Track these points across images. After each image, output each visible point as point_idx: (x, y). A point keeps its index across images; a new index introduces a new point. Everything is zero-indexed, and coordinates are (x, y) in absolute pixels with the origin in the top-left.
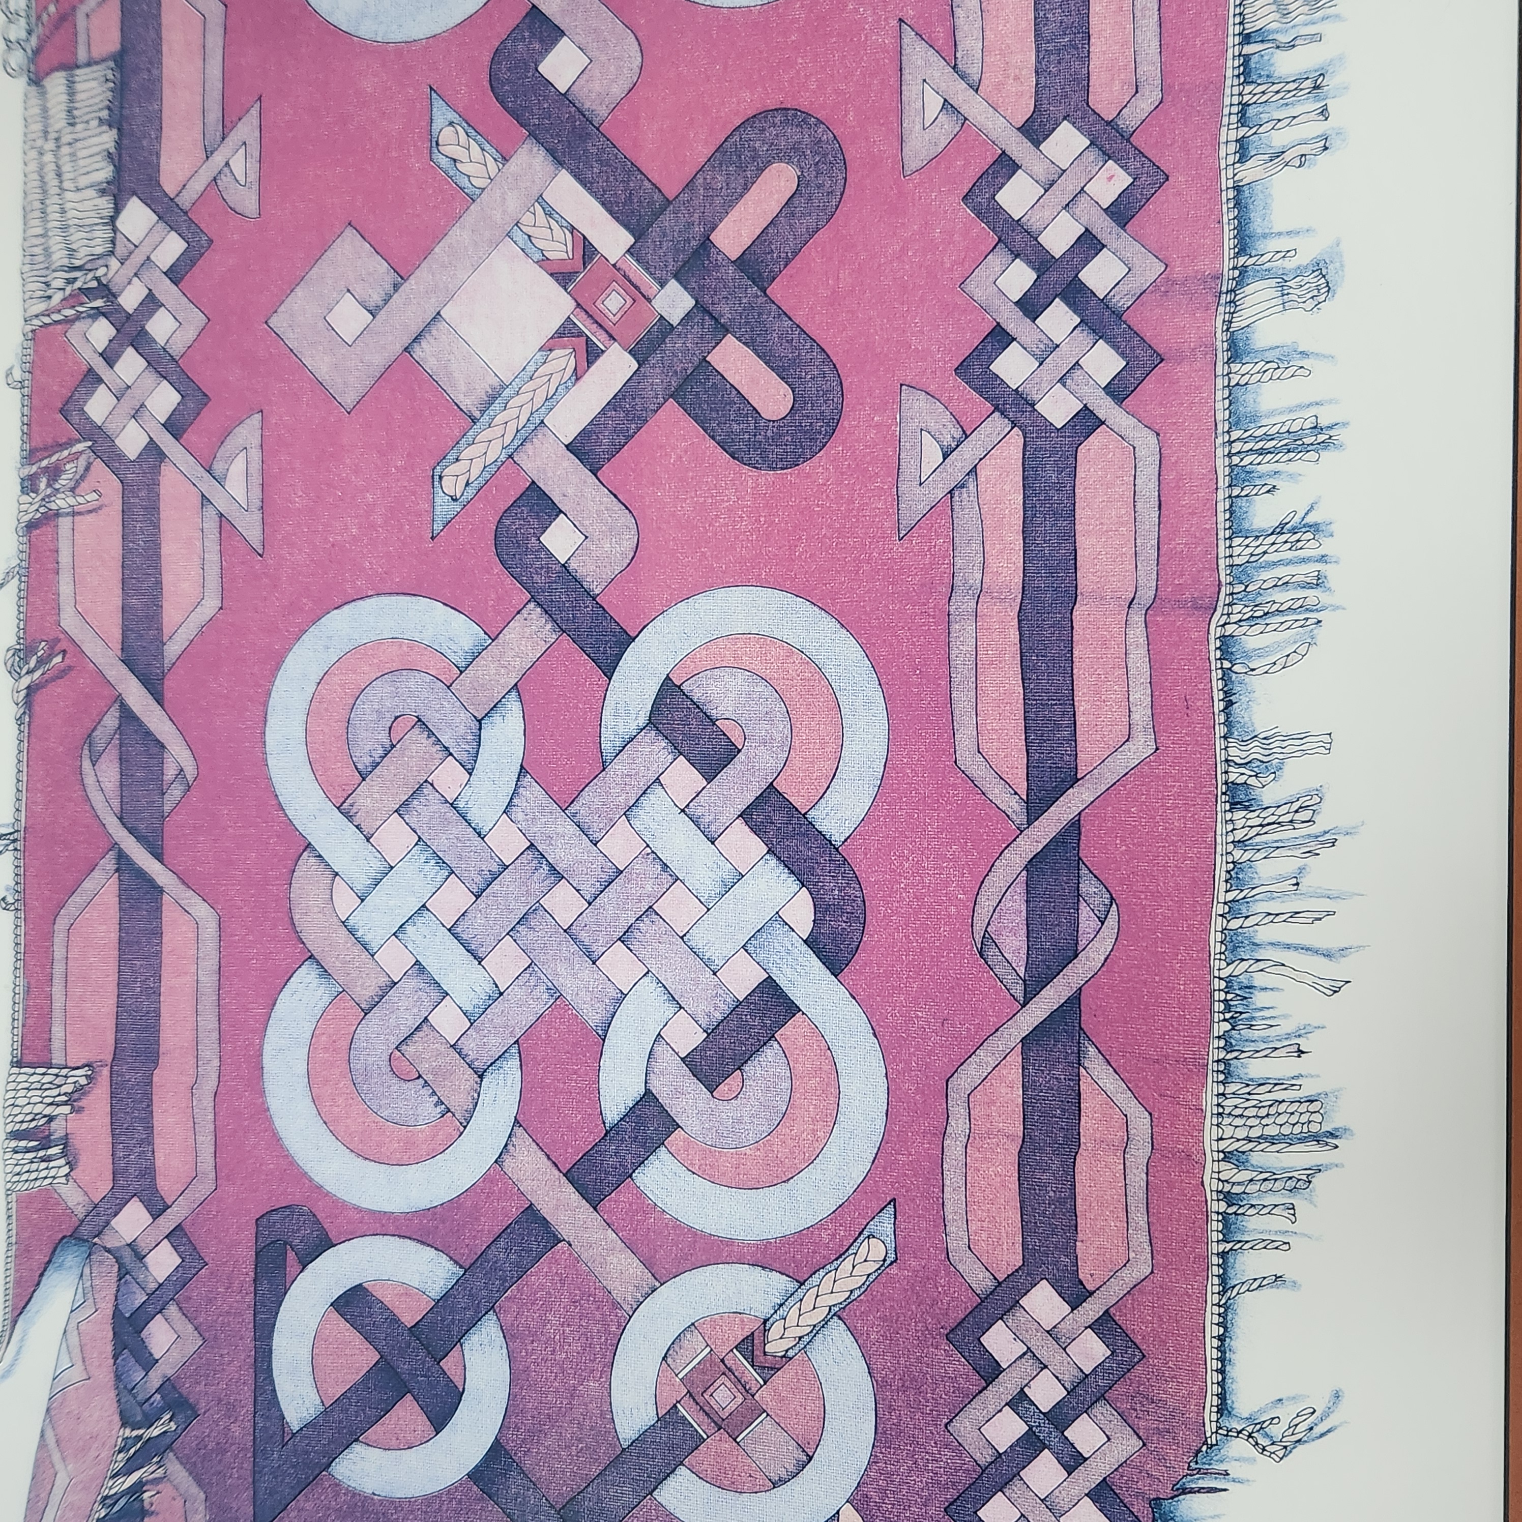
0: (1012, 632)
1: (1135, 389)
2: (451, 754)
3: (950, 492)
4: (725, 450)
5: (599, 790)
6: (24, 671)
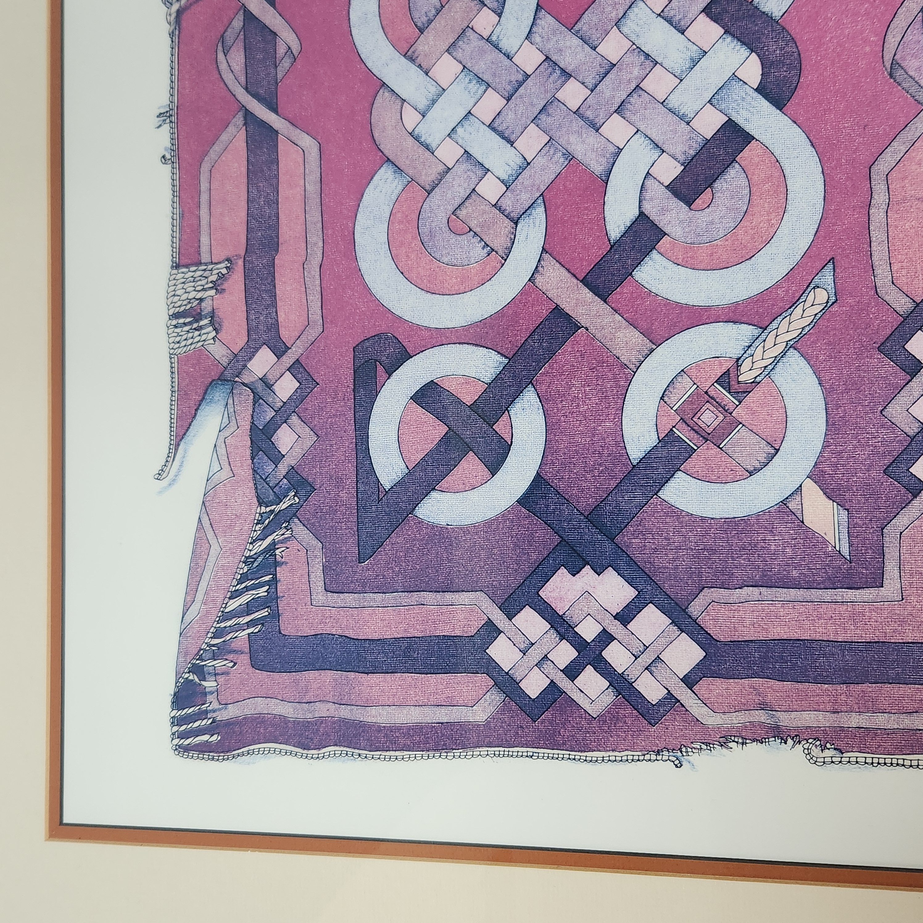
2: (485, 5)
5: (595, 12)
6: (174, 1)
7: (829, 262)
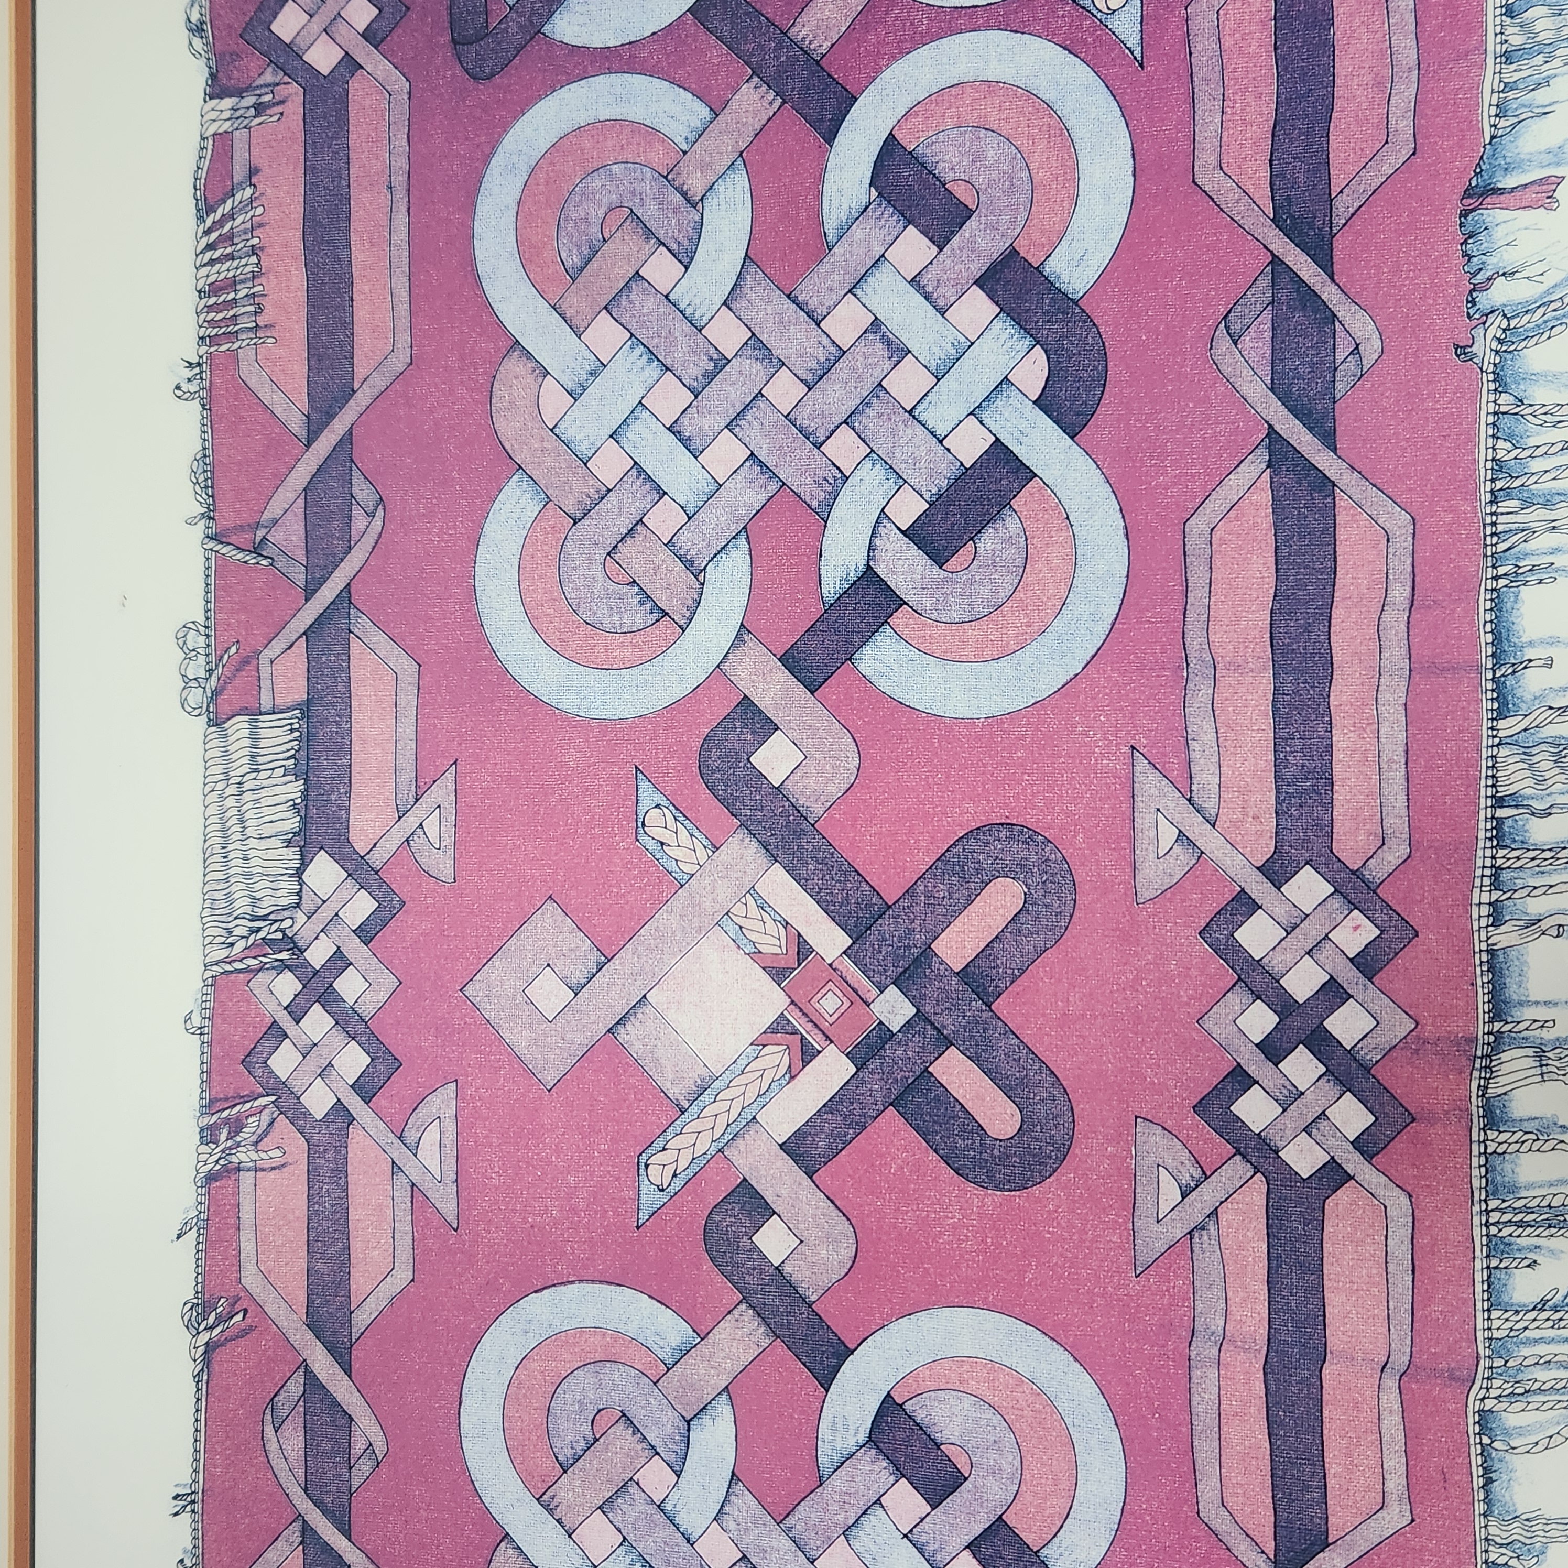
0: (1257, 1383)
1: (1386, 1146)
2: (657, 1454)
3: (1190, 1233)
4: (948, 1165)
5: (815, 1506)
6: (202, 1327)
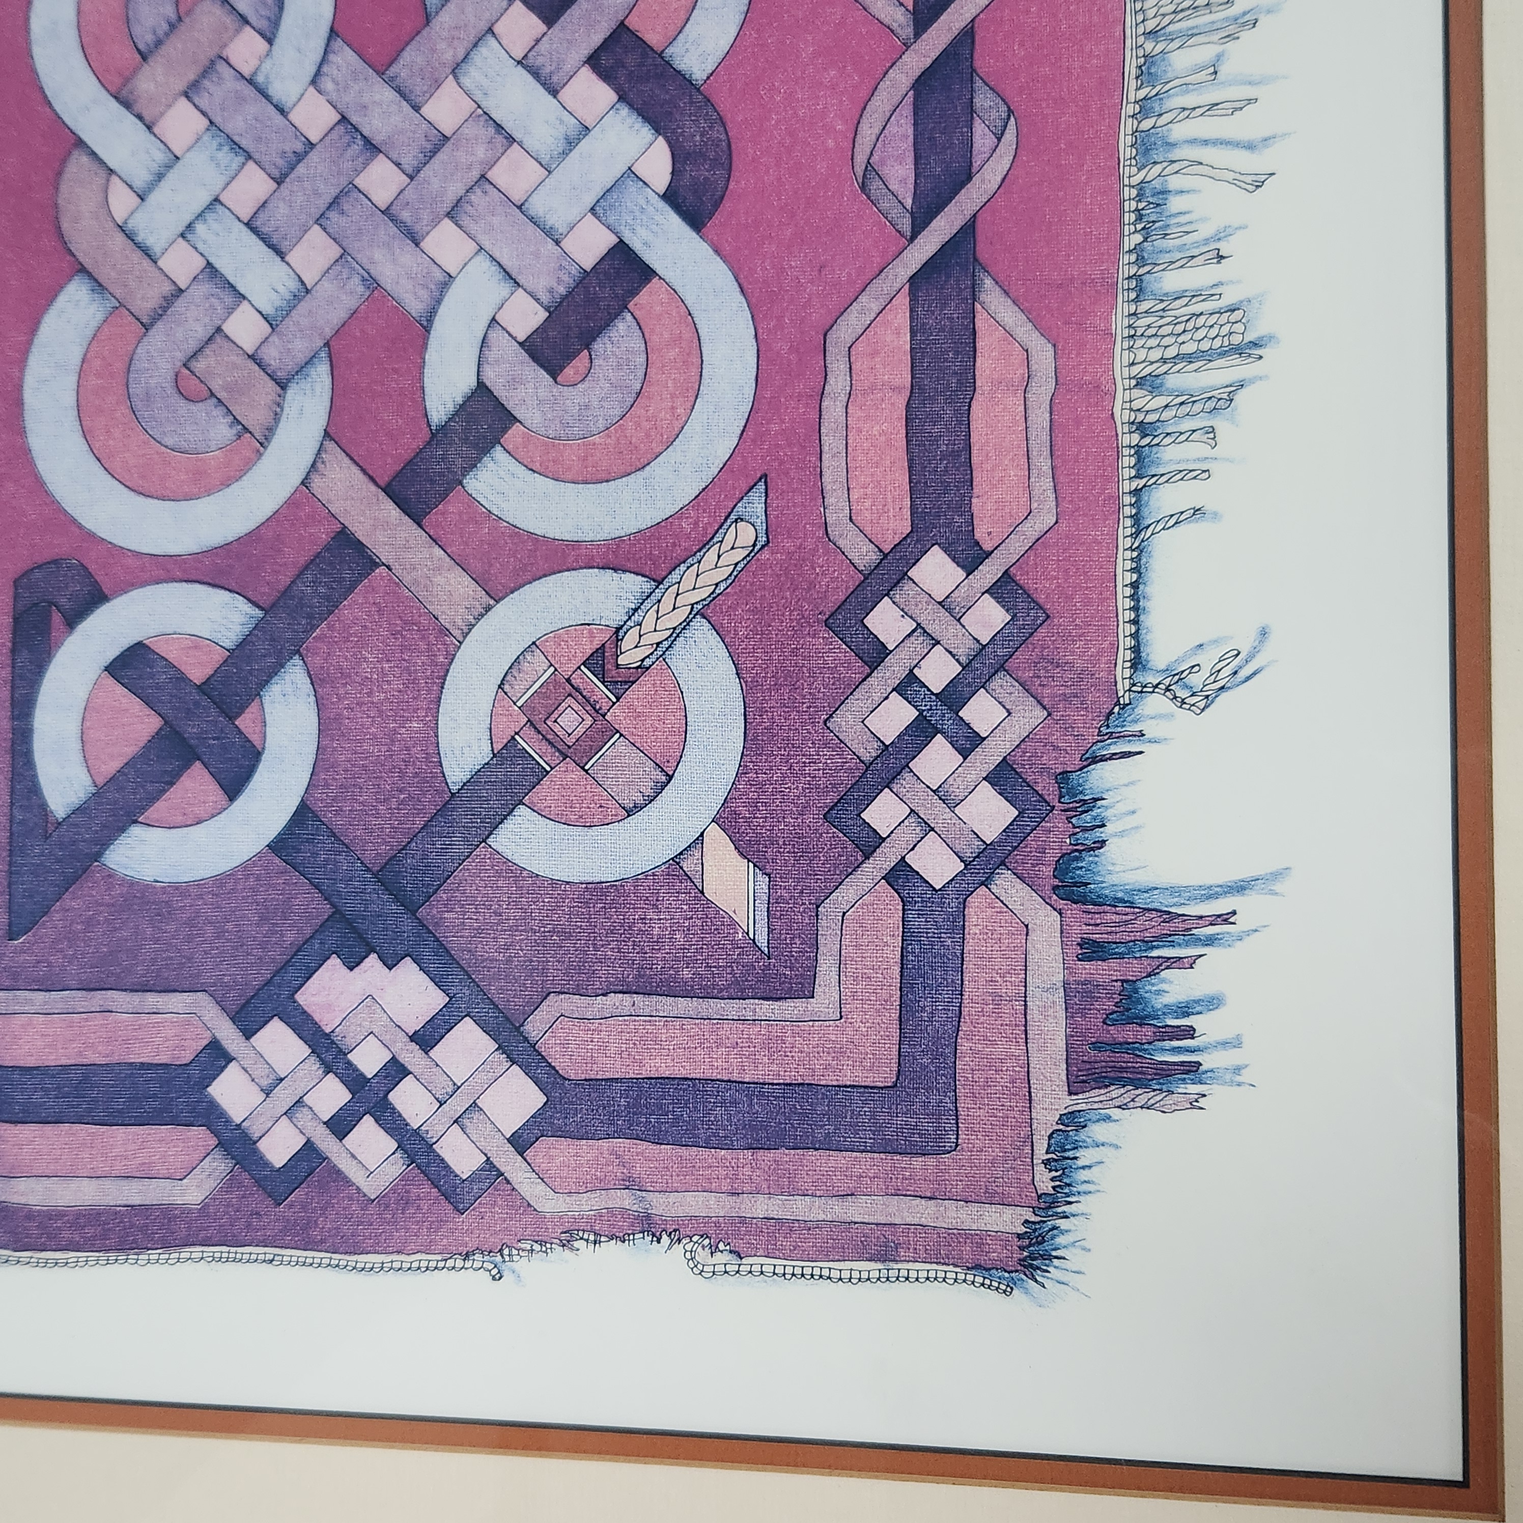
2: (247, 23)
5: (421, 48)
7: (760, 479)
